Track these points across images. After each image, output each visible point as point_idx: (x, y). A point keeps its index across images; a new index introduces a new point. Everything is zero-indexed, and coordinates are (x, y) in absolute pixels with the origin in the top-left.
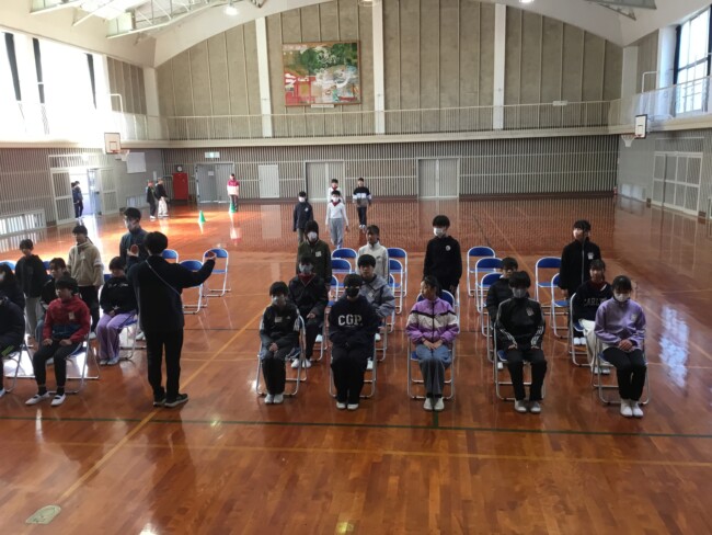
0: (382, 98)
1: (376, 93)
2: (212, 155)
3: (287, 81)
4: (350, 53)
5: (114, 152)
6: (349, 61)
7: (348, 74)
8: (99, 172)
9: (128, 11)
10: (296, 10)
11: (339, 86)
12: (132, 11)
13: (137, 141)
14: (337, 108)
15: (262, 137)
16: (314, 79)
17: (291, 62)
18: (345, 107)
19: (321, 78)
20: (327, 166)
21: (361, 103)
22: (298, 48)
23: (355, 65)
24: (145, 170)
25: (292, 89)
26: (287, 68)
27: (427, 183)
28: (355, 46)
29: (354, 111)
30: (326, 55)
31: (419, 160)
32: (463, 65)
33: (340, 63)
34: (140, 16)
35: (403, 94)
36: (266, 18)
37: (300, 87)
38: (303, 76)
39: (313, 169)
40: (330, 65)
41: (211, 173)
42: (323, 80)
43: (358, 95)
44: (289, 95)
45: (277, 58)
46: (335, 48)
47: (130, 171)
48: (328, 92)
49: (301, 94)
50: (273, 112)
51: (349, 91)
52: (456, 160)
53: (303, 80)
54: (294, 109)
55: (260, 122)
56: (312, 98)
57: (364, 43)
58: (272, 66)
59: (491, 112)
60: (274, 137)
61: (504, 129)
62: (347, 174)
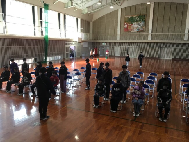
0: (151, 30)
1: (149, 29)
2: (104, 44)
3: (125, 25)
4: (143, 18)
5: (80, 42)
6: (143, 20)
7: (142, 24)
9: (87, 8)
10: (129, 6)
11: (139, 27)
12: (88, 8)
14: (138, 32)
15: (117, 40)
16: (132, 25)
17: (127, 20)
18: (140, 32)
19: (134, 24)
20: (133, 48)
21: (145, 31)
22: (129, 16)
23: (144, 21)
24: (87, 47)
25: (126, 27)
26: (126, 22)
27: (162, 55)
28: (145, 16)
29: (143, 33)
30: (136, 18)
31: (160, 48)
32: (176, 21)
33: (140, 20)
34: (90, 9)
35: (157, 29)
36: (121, 9)
37: (128, 27)
38: (130, 24)
39: (130, 49)
40: (137, 21)
41: (103, 49)
42: (135, 25)
43: (144, 29)
44: (125, 29)
45: (123, 19)
46: (139, 17)
47: (84, 47)
48: (136, 28)
49: (128, 29)
50: (120, 33)
51: (142, 28)
52: (172, 48)
53: (129, 25)
54: (126, 33)
55: (117, 36)
56: (131, 30)
57: (147, 15)
58: (122, 21)
59: (184, 35)
60: (120, 40)
61: (188, 40)
62: (139, 51)
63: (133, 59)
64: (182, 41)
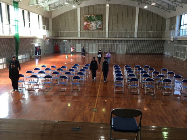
0: (108, 29)
1: (106, 27)
3: (85, 23)
4: (100, 17)
6: (100, 19)
7: (100, 23)
10: (87, 6)
11: (97, 25)
12: (49, 5)
13: (48, 37)
15: (77, 37)
16: (91, 23)
17: (86, 19)
18: (98, 30)
19: (93, 23)
20: (93, 44)
22: (88, 15)
23: (102, 20)
24: (49, 44)
25: (86, 25)
27: (118, 50)
28: (102, 16)
29: (101, 31)
30: (94, 18)
31: (116, 44)
32: (128, 21)
33: (98, 20)
35: (113, 28)
36: (80, 8)
37: (88, 25)
39: (90, 46)
40: (95, 20)
41: (64, 45)
43: (102, 28)
44: (85, 27)
45: (82, 18)
46: (97, 16)
47: (46, 44)
48: (94, 27)
49: (88, 27)
50: (80, 31)
51: (100, 27)
52: (125, 44)
53: (88, 23)
54: (86, 30)
55: (77, 33)
56: (90, 28)
57: (104, 15)
58: (81, 20)
59: (134, 33)
60: (81, 37)
61: (137, 37)
62: (98, 47)
63: (93, 54)
64: (133, 38)
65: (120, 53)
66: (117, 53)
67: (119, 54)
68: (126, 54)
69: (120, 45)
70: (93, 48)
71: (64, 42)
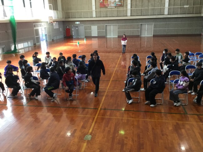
0: (130, 5)
1: (128, 3)
8: (46, 29)
11: (116, 1)
13: (56, 19)
14: (116, 8)
15: (92, 17)
18: (118, 7)
20: (112, 26)
21: (123, 6)
24: (58, 28)
25: (102, 2)
27: (143, 32)
29: (121, 9)
31: (141, 24)
35: (137, 3)
39: (108, 28)
43: (122, 4)
44: (101, 4)
47: (54, 28)
48: (113, 3)
49: (105, 4)
50: (96, 9)
51: (120, 2)
52: (153, 24)
54: (102, 8)
55: (92, 13)
56: (108, 5)
59: (164, 9)
60: (96, 17)
61: (168, 14)
62: (118, 29)
63: (112, 39)
64: (163, 15)
65: (146, 35)
66: (143, 36)
67: (145, 37)
68: (154, 36)
69: (147, 25)
70: (112, 31)
71: (77, 24)
